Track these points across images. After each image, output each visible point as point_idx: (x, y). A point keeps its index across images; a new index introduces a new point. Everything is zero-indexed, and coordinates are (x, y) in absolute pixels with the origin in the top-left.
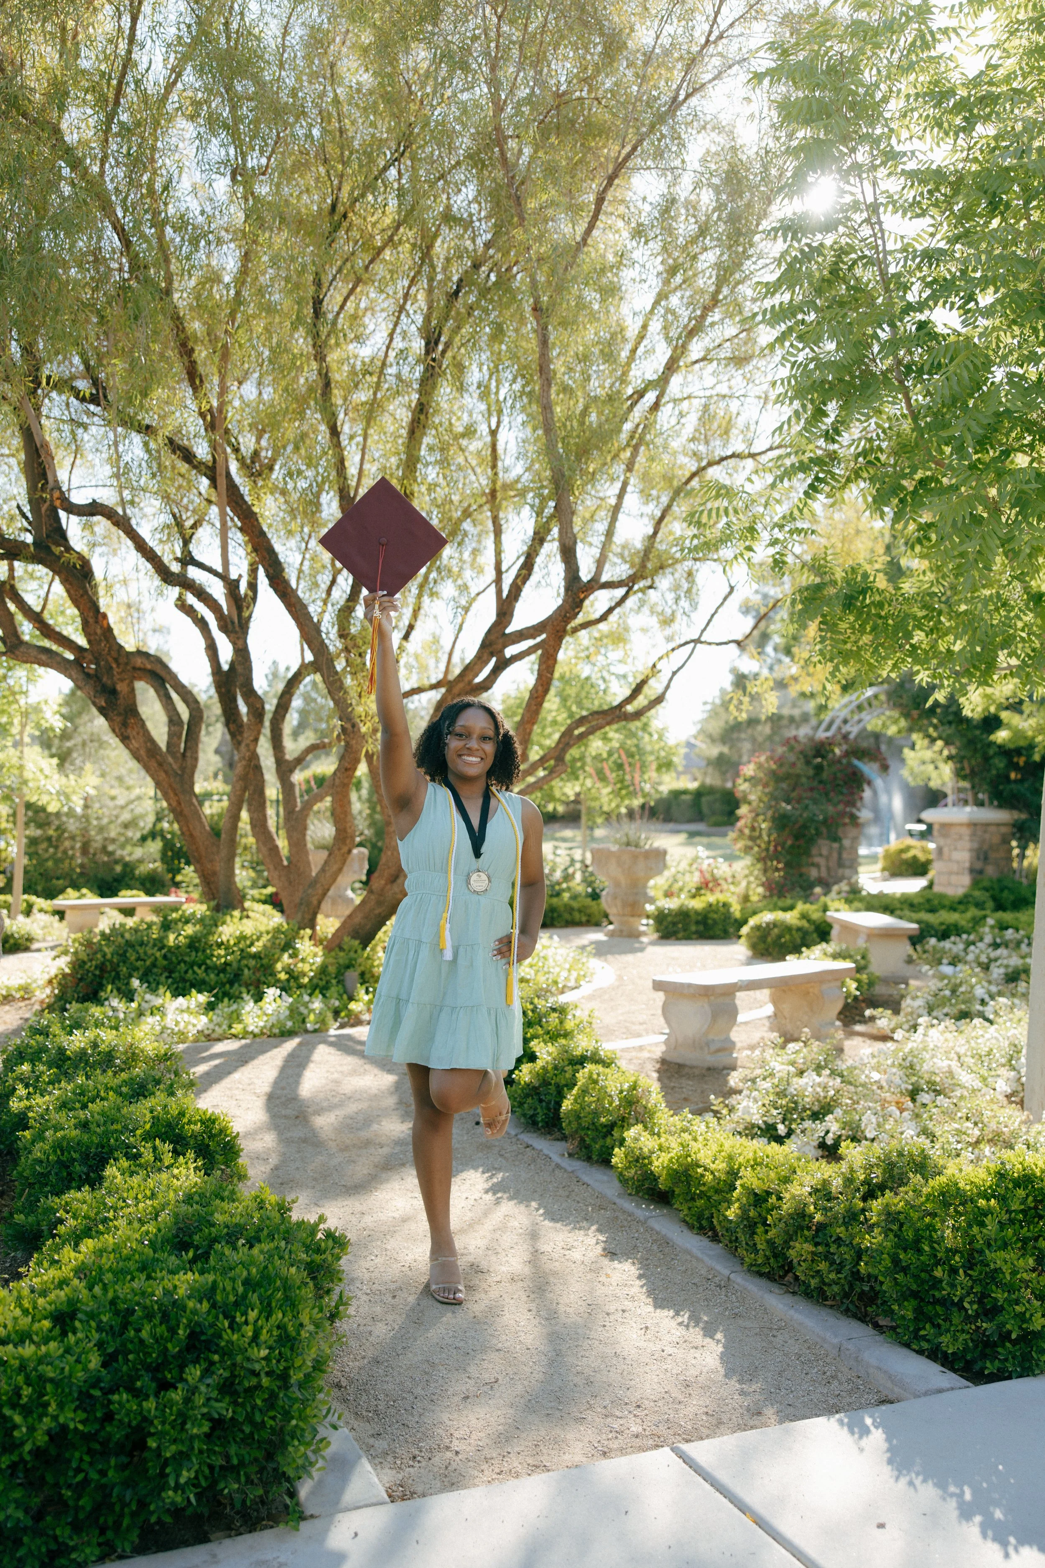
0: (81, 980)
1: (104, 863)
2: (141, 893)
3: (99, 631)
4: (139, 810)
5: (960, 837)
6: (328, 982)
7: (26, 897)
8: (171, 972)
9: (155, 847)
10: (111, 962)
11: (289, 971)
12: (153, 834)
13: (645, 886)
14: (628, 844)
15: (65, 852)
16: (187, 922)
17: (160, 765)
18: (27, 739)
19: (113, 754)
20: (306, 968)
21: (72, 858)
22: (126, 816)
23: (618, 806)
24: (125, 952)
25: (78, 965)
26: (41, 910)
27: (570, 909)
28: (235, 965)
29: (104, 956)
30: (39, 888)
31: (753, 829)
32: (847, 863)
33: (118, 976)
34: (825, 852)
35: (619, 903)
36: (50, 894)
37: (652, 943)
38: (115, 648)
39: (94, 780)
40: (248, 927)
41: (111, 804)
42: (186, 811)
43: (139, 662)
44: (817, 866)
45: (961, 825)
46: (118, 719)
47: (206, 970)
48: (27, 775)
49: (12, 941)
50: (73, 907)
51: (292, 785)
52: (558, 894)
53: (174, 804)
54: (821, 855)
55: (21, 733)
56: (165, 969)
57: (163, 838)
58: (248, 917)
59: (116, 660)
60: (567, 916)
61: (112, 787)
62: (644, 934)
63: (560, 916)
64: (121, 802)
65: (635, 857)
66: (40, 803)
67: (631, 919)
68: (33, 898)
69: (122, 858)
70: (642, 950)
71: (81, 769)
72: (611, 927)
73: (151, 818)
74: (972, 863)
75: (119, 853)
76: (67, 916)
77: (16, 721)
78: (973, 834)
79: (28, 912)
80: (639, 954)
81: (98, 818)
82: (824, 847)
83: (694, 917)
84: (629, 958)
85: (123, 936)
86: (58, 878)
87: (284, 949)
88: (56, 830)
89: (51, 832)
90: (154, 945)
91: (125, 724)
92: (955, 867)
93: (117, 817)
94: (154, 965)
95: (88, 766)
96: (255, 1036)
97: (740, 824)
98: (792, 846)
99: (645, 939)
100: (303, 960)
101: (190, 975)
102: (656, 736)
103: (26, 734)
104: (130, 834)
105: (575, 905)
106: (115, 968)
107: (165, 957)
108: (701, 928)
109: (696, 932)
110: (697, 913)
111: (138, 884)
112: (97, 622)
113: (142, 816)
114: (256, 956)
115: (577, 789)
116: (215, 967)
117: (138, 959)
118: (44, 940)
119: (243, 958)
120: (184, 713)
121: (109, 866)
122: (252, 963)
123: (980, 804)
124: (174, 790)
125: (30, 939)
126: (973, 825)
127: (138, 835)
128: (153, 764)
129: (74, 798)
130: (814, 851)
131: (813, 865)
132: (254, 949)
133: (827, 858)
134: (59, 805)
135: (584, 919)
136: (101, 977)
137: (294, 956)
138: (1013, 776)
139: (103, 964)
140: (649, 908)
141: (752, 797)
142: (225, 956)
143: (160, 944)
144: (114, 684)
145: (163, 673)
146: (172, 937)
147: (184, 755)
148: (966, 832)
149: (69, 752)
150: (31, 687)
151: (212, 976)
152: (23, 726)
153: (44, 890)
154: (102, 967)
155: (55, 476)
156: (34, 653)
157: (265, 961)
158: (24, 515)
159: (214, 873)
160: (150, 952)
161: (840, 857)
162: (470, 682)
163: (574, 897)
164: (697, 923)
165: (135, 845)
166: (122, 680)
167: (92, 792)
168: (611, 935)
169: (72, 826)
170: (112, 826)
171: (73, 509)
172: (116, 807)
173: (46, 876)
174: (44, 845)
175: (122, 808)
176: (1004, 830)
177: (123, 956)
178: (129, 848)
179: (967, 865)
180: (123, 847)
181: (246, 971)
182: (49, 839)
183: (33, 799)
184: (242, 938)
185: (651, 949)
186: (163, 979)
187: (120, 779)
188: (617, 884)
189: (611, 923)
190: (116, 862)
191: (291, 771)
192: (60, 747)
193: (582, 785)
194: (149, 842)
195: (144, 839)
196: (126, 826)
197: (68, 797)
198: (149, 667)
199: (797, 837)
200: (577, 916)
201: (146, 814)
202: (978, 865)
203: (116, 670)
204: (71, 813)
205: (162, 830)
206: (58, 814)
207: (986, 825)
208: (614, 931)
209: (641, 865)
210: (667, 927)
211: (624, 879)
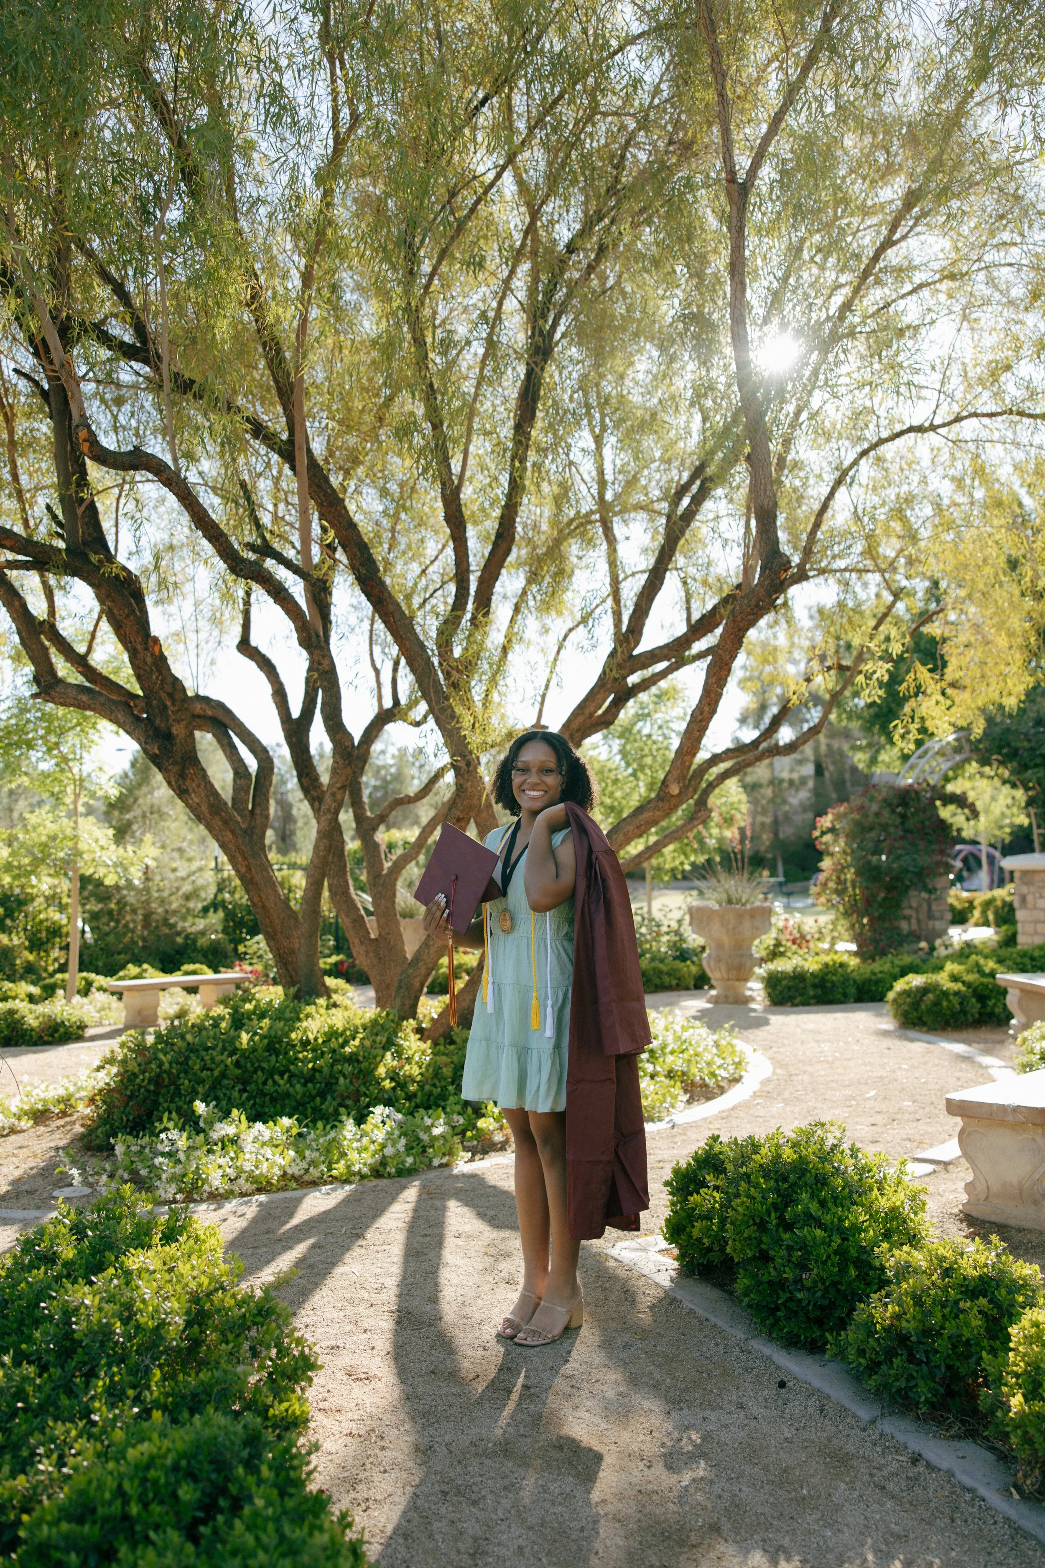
0: (131, 1097)
1: (166, 935)
2: (204, 968)
3: (149, 660)
4: (200, 882)
6: (444, 1088)
7: (84, 974)
8: (245, 1083)
9: (216, 918)
10: (169, 1073)
11: (393, 1076)
12: (215, 905)
13: (748, 947)
14: (731, 902)
15: (126, 926)
16: (262, 1016)
17: (226, 822)
18: (81, 809)
19: (173, 825)
20: (415, 1071)
21: (133, 931)
22: (187, 888)
23: (682, 864)
24: (187, 1058)
25: (127, 1078)
26: (101, 989)
28: (326, 1071)
29: (160, 1066)
30: (100, 964)
31: (839, 881)
32: (937, 915)
33: (178, 1093)
34: (914, 904)
35: (722, 966)
36: (111, 971)
37: (768, 1011)
38: (169, 680)
39: (154, 852)
40: (338, 1020)
41: (171, 876)
42: (258, 878)
43: (198, 708)
44: (908, 918)
46: (175, 769)
47: (289, 1080)
48: (82, 846)
49: (62, 1030)
50: (131, 988)
51: (376, 846)
53: (243, 870)
54: (911, 907)
55: (75, 802)
56: (238, 1080)
57: (225, 908)
58: (335, 1005)
59: (171, 696)
61: (172, 859)
62: (754, 999)
63: (649, 980)
64: (181, 873)
65: (740, 916)
66: (97, 876)
67: (738, 983)
68: (92, 976)
69: (184, 928)
71: (141, 840)
72: (713, 992)
73: (213, 889)
75: (180, 925)
76: (124, 997)
77: (70, 789)
79: (85, 992)
81: (158, 891)
82: (916, 898)
83: (810, 980)
85: (183, 1037)
86: (119, 953)
87: (385, 1048)
88: (118, 903)
89: (113, 906)
90: (224, 1049)
91: (182, 775)
92: (1041, 915)
93: (178, 889)
94: (223, 1075)
95: (148, 837)
96: (363, 1177)
97: (822, 877)
98: (885, 899)
99: (755, 1006)
100: (409, 1060)
101: (269, 1087)
103: (81, 802)
104: (191, 905)
105: (659, 966)
106: (174, 1081)
107: (237, 1064)
108: (819, 991)
109: (814, 997)
110: (813, 975)
111: (200, 957)
112: (146, 649)
113: (204, 888)
114: (352, 1059)
116: (301, 1075)
117: (204, 1068)
118: (101, 1024)
119: (335, 1061)
120: (252, 763)
121: (170, 938)
122: (348, 1069)
124: (242, 853)
125: (82, 1027)
127: (200, 906)
128: (217, 822)
129: (132, 870)
130: (905, 904)
131: (905, 918)
132: (348, 1050)
133: (917, 911)
134: (116, 878)
136: (157, 1093)
137: (399, 1054)
139: (159, 1076)
140: (759, 971)
142: (314, 1060)
143: (230, 1046)
144: (169, 728)
145: (226, 720)
146: (245, 1037)
147: (252, 812)
149: (129, 824)
150: (85, 754)
151: (298, 1086)
152: (77, 796)
153: (105, 965)
154: (157, 1081)
155: (82, 409)
156: (73, 693)
157: (364, 1065)
158: (54, 517)
159: (292, 952)
160: (218, 1058)
161: (930, 909)
162: (591, 715)
163: (658, 958)
164: (815, 986)
165: (194, 917)
166: (178, 721)
167: (152, 864)
168: (715, 1001)
169: (131, 898)
170: (173, 898)
171: (104, 458)
172: (177, 879)
173: (107, 951)
174: (104, 920)
175: (183, 879)
177: (183, 1064)
178: (190, 919)
180: (184, 919)
181: (342, 1080)
182: (110, 913)
183: (89, 872)
184: (332, 1034)
185: (775, 1019)
186: (236, 1094)
187: (180, 850)
188: (720, 946)
189: (712, 987)
190: (178, 934)
191: (375, 829)
192: (120, 820)
194: (211, 913)
195: (205, 910)
196: (187, 897)
197: (126, 869)
198: (210, 713)
199: (890, 889)
200: (666, 979)
201: (208, 884)
203: (171, 708)
204: (130, 885)
205: (223, 901)
206: (117, 887)
208: (717, 997)
209: (747, 924)
210: (781, 992)
211: (726, 941)
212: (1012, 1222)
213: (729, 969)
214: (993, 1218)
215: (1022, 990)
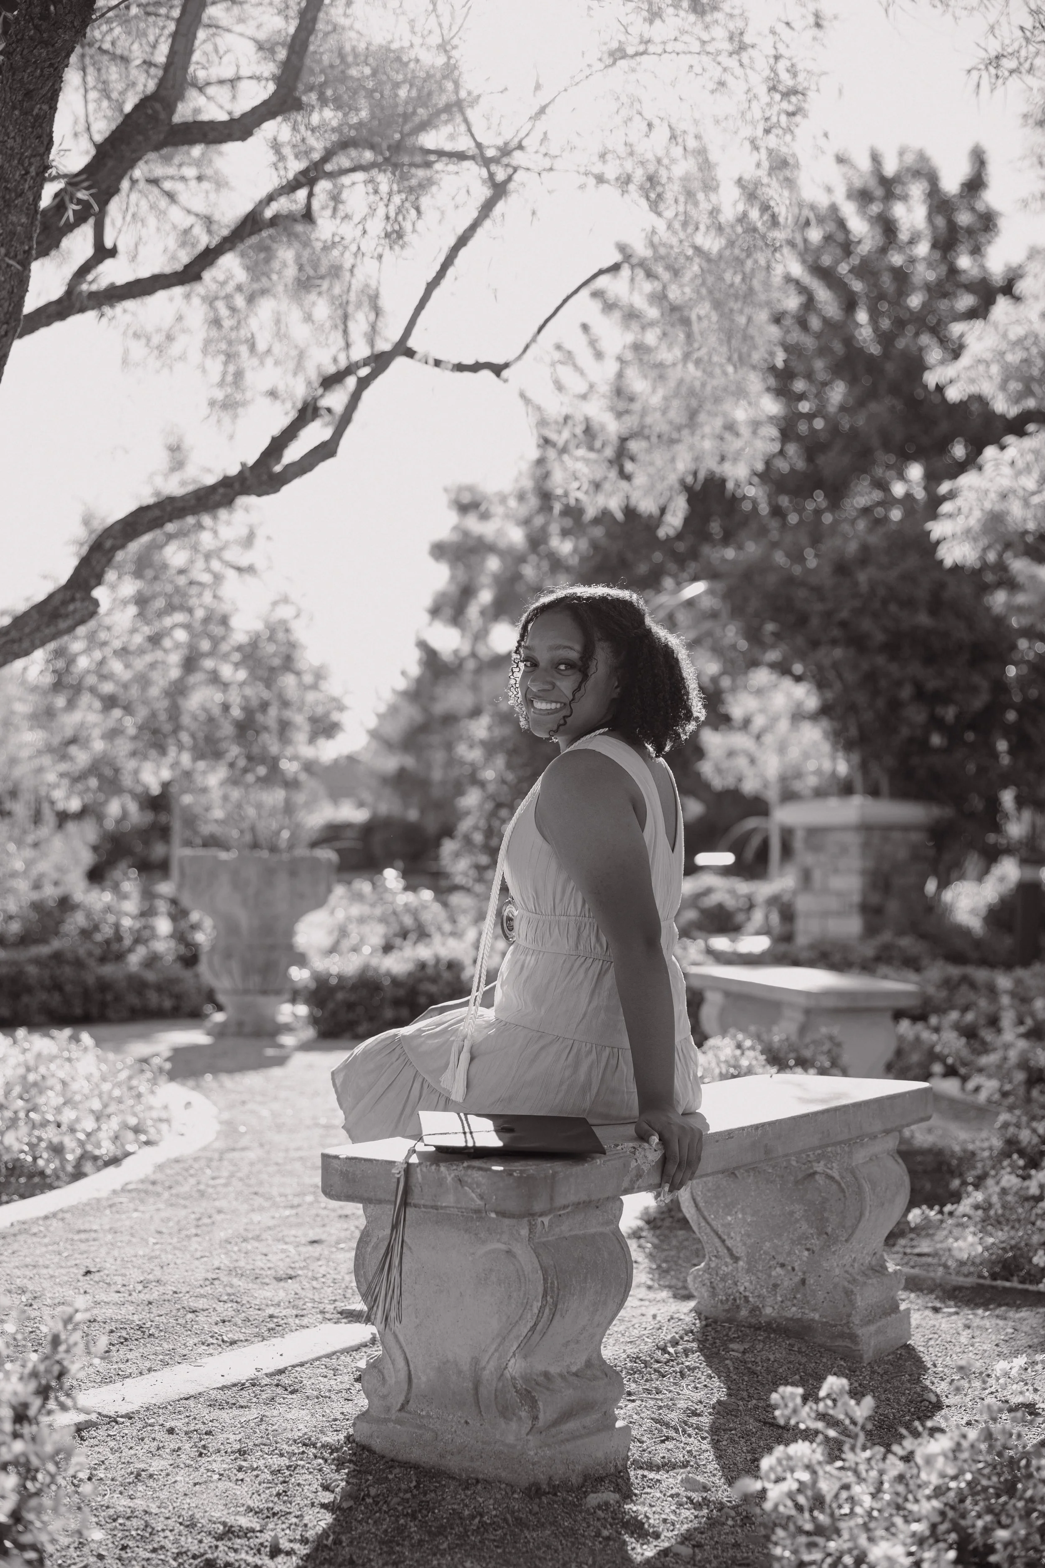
5: (844, 850)
13: (290, 933)
14: (255, 845)
27: (138, 985)
35: (235, 966)
37: (305, 1047)
45: (844, 828)
52: (120, 957)
60: (133, 1000)
62: (287, 1028)
63: (118, 999)
65: (269, 873)
67: (261, 1000)
70: (281, 1061)
72: (219, 1017)
74: (864, 894)
78: (866, 845)
80: (276, 1072)
84: (253, 1080)
92: (833, 903)
99: (288, 1040)
102: (308, 679)
105: (151, 976)
110: (396, 982)
115: (166, 774)
123: (874, 792)
126: (866, 828)
135: (168, 1004)
138: (936, 740)
140: (299, 975)
141: (489, 774)
148: (853, 840)
163: (152, 961)
168: (220, 1032)
176: (916, 837)
179: (856, 898)
185: (300, 1059)
189: (219, 1009)
193: (175, 765)
200: (153, 999)
202: (875, 899)
207: (888, 828)
208: (224, 1025)
209: (282, 885)
210: (334, 1014)
211: (243, 918)
212: (453, 1463)
213: (247, 971)
214: (416, 1454)
215: (727, 994)
